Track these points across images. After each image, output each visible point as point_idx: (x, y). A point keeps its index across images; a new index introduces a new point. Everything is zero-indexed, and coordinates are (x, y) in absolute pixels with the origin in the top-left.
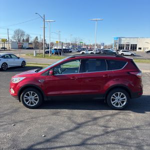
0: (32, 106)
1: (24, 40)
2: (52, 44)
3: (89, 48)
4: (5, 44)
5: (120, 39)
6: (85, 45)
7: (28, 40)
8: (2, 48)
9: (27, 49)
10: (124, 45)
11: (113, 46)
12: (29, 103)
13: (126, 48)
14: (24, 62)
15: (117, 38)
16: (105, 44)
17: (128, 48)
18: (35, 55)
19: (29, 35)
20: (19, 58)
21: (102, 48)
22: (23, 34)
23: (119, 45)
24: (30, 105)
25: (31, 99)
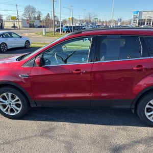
0: (12, 114)
1: (35, 18)
2: (65, 21)
3: (104, 24)
4: (15, 23)
5: (140, 13)
6: (100, 22)
7: (39, 18)
8: (13, 27)
9: (39, 27)
10: (145, 20)
11: (132, 22)
12: (7, 110)
13: (147, 24)
14: (28, 42)
15: (137, 12)
16: (122, 20)
17: (150, 23)
18: (44, 34)
19: (40, 12)
20: (21, 37)
21: (119, 24)
22: (33, 11)
23: (139, 20)
24: (9, 113)
25: (10, 104)
